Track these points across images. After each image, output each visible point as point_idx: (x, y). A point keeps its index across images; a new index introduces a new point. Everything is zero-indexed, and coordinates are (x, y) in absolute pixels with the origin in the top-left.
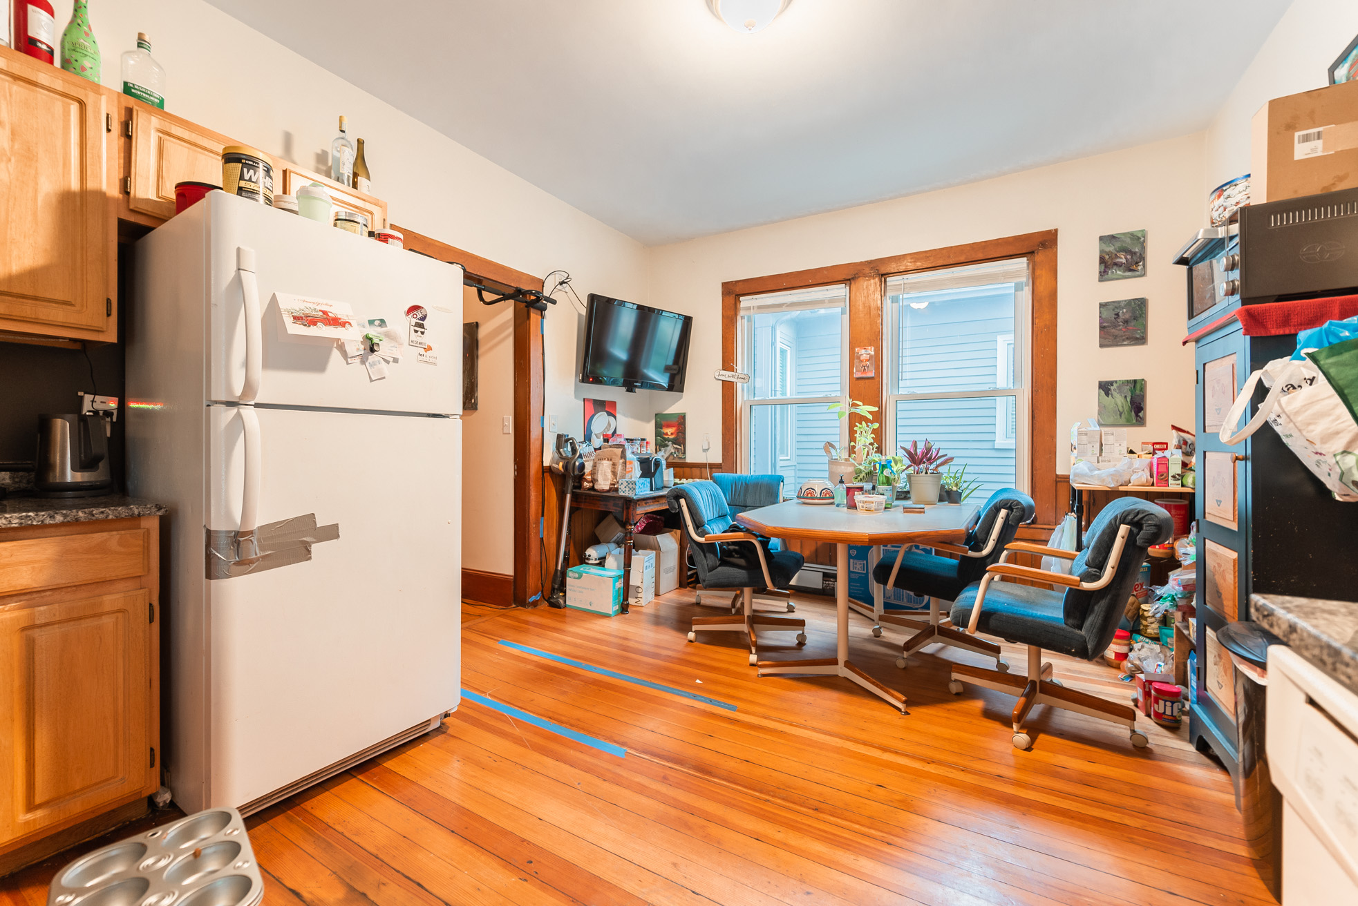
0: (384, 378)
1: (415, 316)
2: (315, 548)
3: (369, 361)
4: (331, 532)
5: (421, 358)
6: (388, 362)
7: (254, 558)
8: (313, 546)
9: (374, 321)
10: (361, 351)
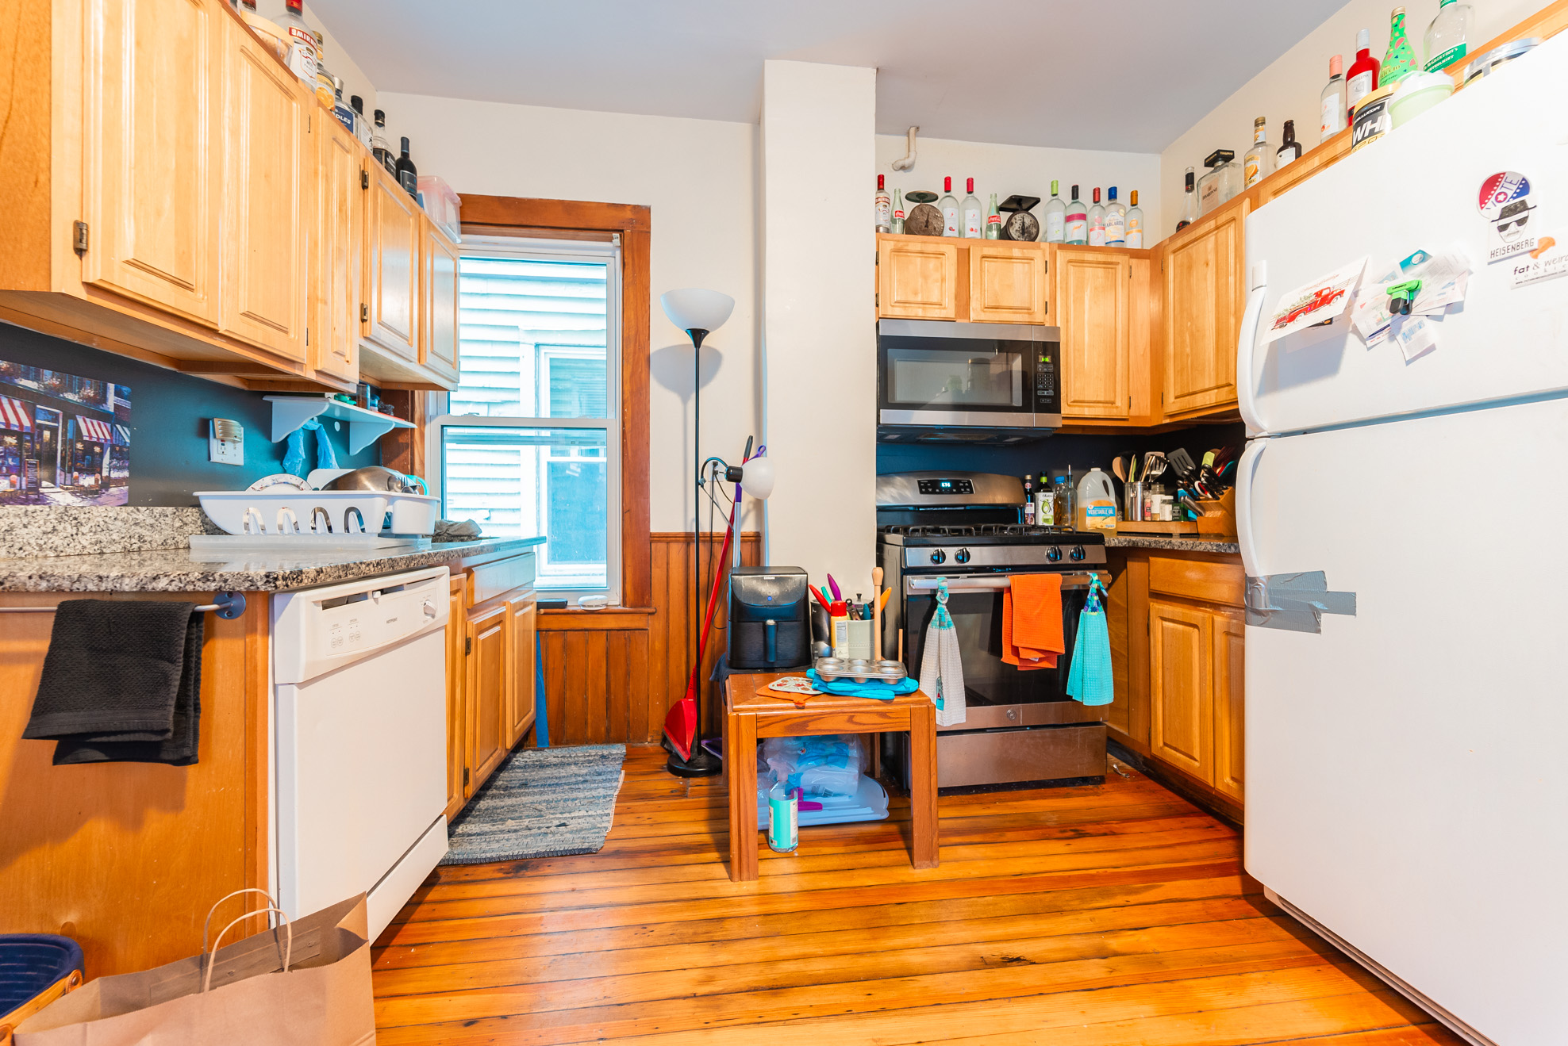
0: (1432, 348)
1: (1501, 197)
2: (1326, 619)
3: (1403, 331)
4: (1345, 604)
5: (1521, 277)
6: (1439, 318)
7: (1263, 611)
8: (1323, 615)
9: (1410, 258)
10: (1387, 319)
